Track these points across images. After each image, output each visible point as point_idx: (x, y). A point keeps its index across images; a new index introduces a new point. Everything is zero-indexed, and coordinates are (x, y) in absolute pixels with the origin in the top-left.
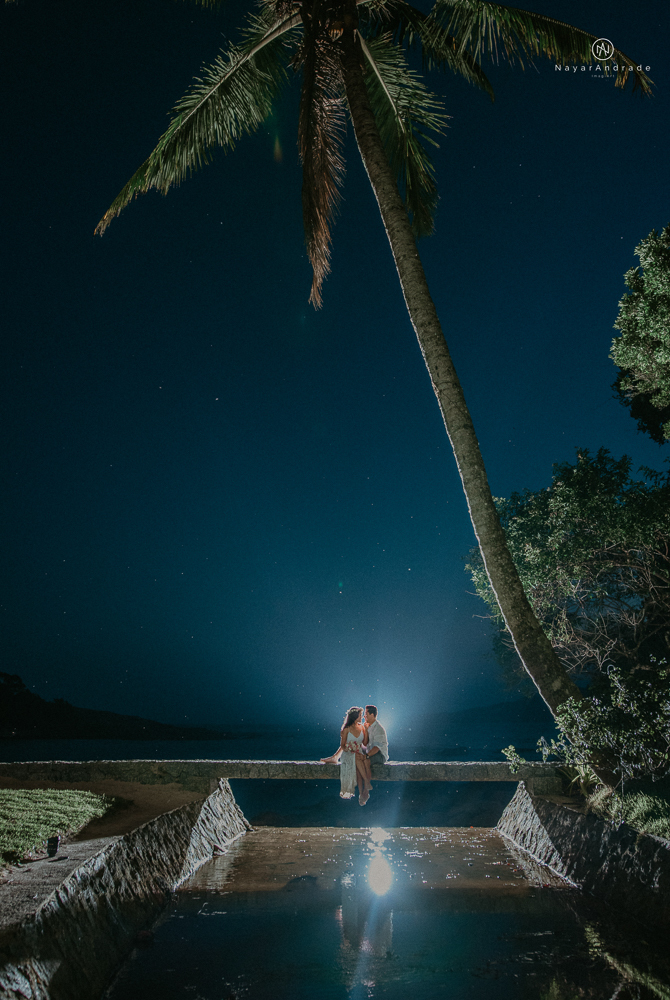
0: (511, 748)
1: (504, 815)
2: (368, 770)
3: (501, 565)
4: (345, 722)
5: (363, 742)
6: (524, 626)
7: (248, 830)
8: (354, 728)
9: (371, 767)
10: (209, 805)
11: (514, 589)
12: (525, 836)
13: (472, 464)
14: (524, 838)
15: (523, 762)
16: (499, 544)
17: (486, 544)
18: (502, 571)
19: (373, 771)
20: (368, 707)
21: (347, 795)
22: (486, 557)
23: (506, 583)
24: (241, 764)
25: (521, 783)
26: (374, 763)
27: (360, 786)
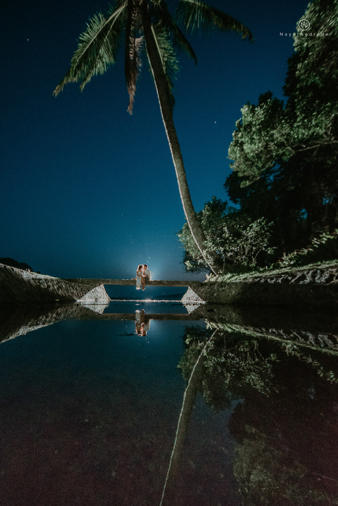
1: (183, 297)
4: (138, 269)
7: (109, 299)
8: (141, 270)
12: (190, 298)
13: (181, 171)
15: (192, 266)
20: (144, 265)
21: (138, 288)
24: (106, 280)
25: (189, 288)
26: (146, 280)
27: (143, 286)
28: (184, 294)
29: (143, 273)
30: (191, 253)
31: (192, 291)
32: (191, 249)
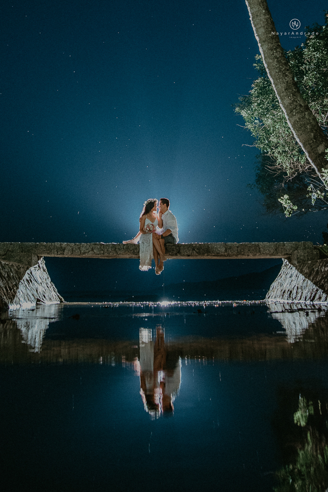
0: (286, 197)
1: (271, 288)
2: (163, 246)
3: (276, 57)
4: (143, 211)
5: (159, 225)
6: (295, 103)
7: (61, 301)
8: (151, 216)
9: (165, 245)
10: (31, 273)
11: (286, 76)
12: (291, 292)
14: (290, 294)
15: (296, 208)
16: (274, 41)
17: (264, 42)
18: (277, 61)
19: (166, 249)
20: (161, 200)
21: (144, 268)
22: (264, 52)
23: (280, 71)
24: (57, 244)
25: (285, 261)
26: (167, 243)
27: (156, 260)
28: (273, 280)
29: (156, 222)
30: (279, 160)
31: (294, 271)
32: (280, 149)
